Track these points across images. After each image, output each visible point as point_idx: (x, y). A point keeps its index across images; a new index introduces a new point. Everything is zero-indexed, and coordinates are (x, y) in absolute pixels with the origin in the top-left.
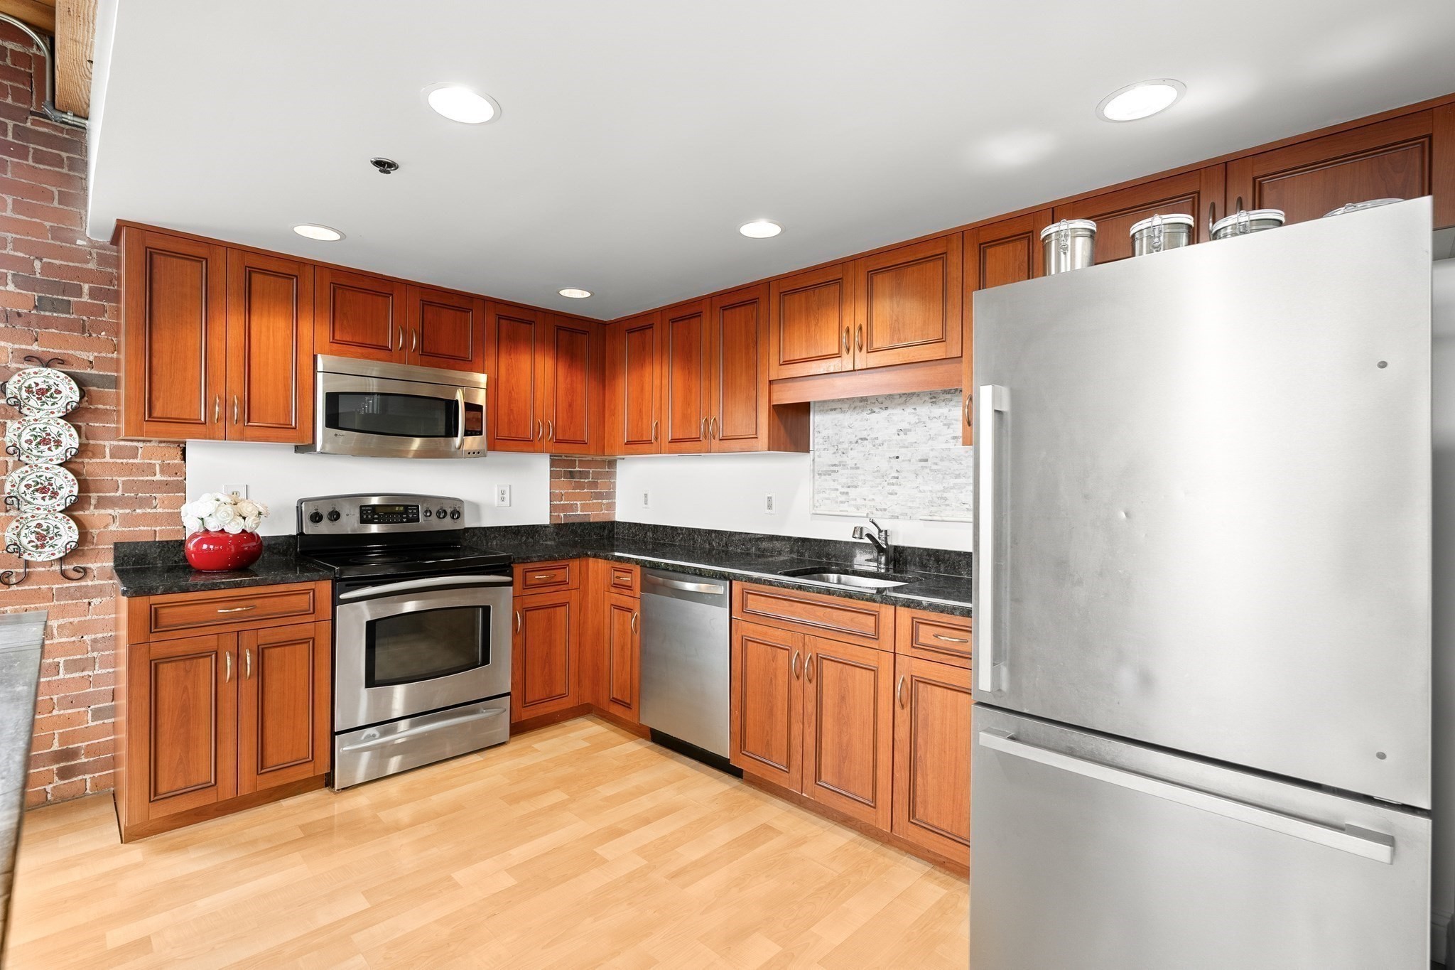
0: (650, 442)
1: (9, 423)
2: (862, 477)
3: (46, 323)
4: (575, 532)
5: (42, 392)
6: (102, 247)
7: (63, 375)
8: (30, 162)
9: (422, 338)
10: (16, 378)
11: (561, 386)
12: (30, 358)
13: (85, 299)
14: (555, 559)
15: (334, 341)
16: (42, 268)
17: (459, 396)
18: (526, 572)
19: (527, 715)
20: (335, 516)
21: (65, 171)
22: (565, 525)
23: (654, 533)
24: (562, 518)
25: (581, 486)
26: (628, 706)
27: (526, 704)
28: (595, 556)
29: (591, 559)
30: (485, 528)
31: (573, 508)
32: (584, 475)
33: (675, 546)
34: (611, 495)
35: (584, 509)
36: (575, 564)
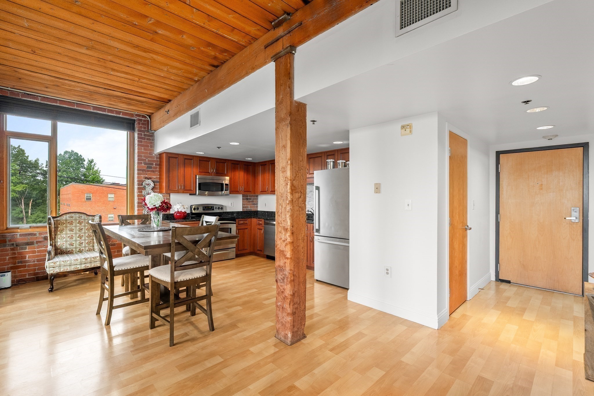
0: (266, 191)
1: (143, 191)
2: (311, 199)
3: (148, 171)
4: (248, 213)
5: (148, 184)
6: (157, 155)
7: (151, 181)
8: (146, 140)
9: (216, 170)
10: (144, 182)
11: (245, 179)
12: (146, 178)
13: (154, 166)
14: (245, 218)
15: (199, 172)
16: (148, 161)
17: (224, 182)
18: (239, 221)
19: (239, 253)
20: (198, 209)
21: (151, 141)
22: (246, 211)
23: (267, 213)
24: (245, 210)
25: (250, 202)
26: (261, 251)
27: (239, 250)
28: (254, 218)
29: (253, 218)
30: (228, 212)
31: (247, 207)
32: (250, 199)
33: (272, 216)
34: (257, 204)
35: (250, 208)
36: (249, 219)
